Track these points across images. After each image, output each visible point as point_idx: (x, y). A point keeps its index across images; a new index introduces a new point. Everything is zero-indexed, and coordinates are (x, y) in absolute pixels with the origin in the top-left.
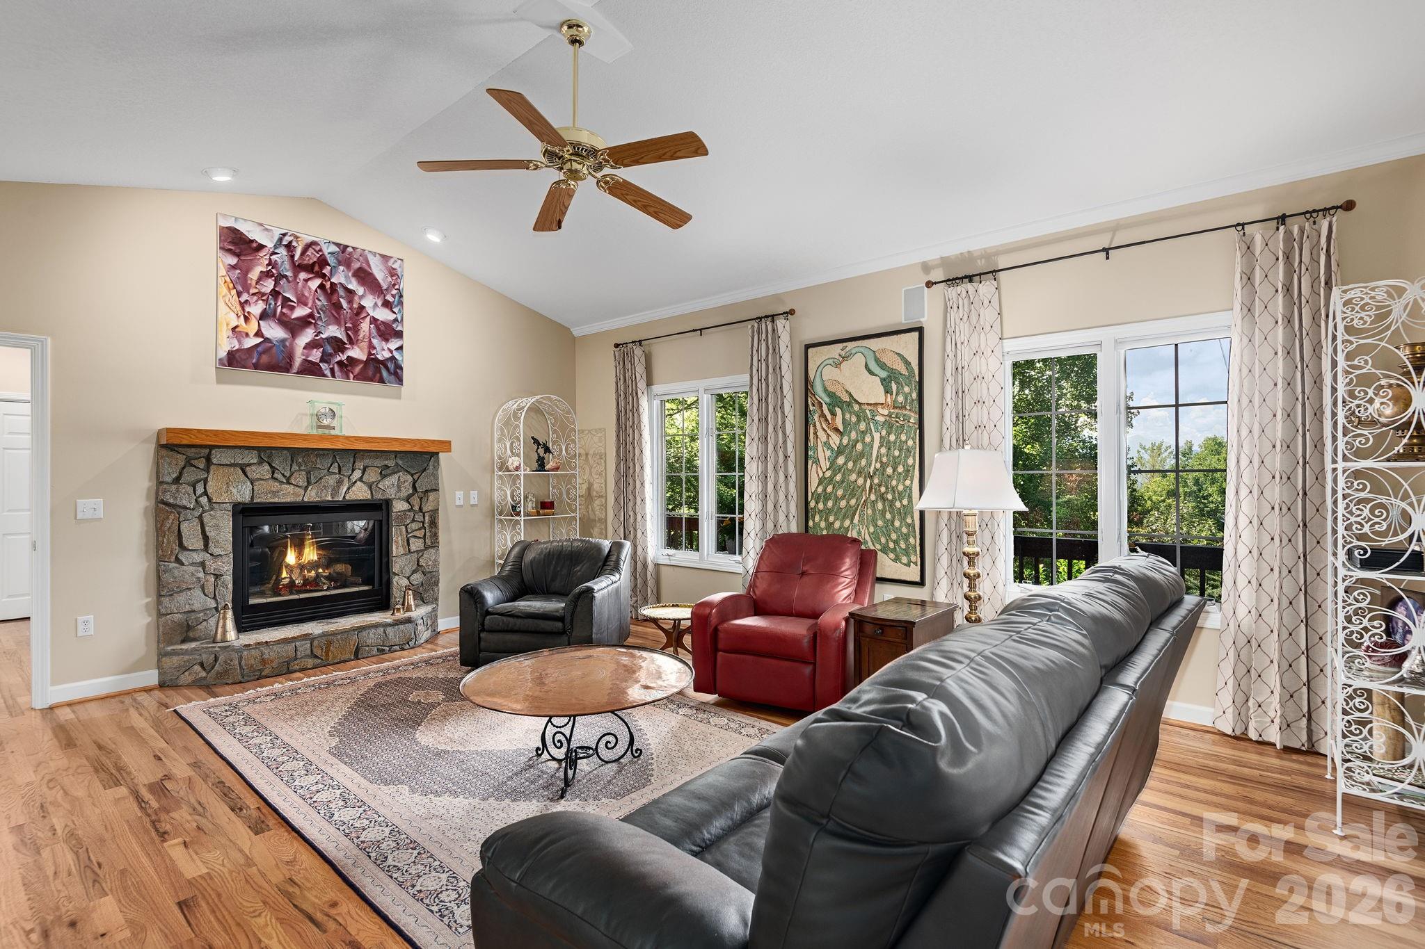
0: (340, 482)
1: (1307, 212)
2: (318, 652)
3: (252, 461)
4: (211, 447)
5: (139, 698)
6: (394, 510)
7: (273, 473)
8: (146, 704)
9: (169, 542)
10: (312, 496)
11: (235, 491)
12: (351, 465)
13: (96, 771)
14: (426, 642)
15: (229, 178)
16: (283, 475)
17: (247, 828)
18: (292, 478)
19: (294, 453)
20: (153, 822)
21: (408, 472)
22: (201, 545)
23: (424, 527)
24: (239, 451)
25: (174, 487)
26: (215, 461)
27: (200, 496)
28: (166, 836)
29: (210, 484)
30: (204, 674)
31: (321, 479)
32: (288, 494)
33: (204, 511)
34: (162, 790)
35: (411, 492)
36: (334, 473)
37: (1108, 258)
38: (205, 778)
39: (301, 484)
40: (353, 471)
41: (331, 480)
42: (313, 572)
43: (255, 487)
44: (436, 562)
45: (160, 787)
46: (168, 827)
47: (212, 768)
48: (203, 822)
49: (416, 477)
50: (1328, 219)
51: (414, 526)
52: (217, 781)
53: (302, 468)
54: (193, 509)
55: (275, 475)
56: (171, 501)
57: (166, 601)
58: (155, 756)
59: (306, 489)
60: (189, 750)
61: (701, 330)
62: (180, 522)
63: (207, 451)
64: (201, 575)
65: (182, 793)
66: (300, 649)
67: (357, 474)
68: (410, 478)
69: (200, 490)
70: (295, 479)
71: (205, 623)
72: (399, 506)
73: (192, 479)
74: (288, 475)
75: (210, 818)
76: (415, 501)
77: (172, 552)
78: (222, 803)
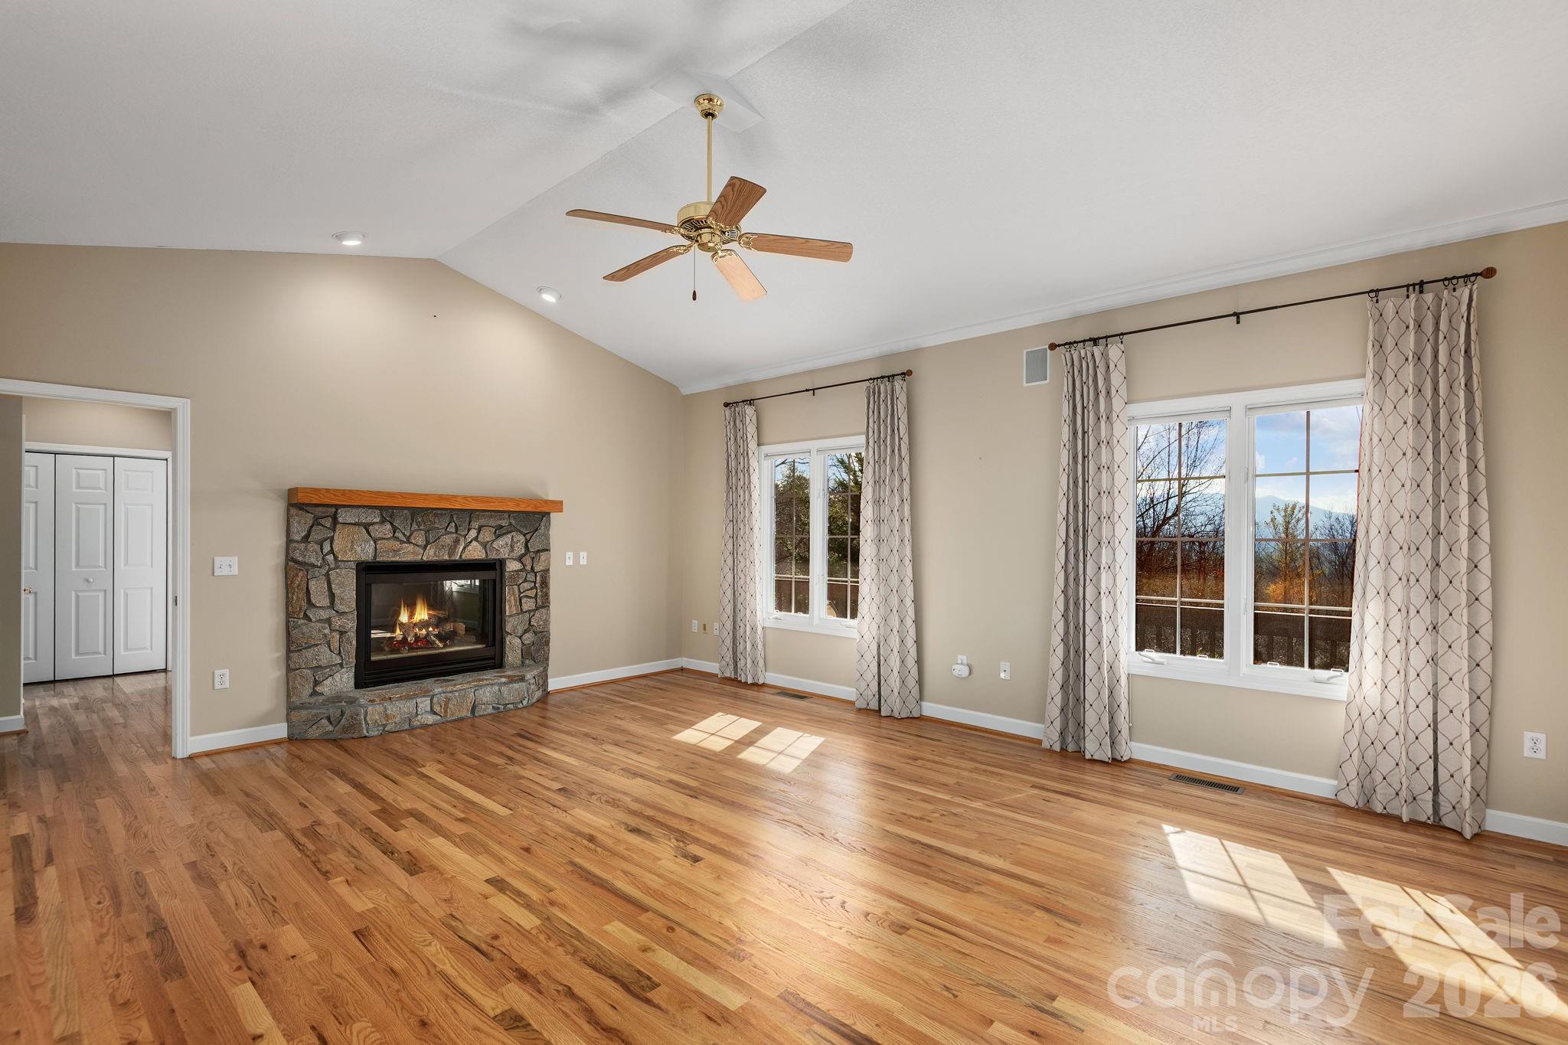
0: (457, 542)
1: (1446, 279)
2: (437, 708)
3: (375, 520)
4: (337, 507)
5: (271, 750)
6: (508, 570)
7: (394, 533)
8: (279, 755)
9: (298, 598)
10: (430, 555)
11: (359, 549)
12: (467, 524)
13: (249, 816)
14: (538, 701)
15: (359, 243)
16: (404, 534)
17: (402, 870)
18: (412, 537)
19: (415, 512)
20: (314, 863)
21: (521, 532)
22: (326, 602)
23: (536, 588)
24: (363, 510)
25: (302, 546)
26: (340, 520)
27: (327, 554)
28: (328, 875)
29: (335, 542)
30: (331, 728)
31: (439, 538)
32: (409, 554)
33: (330, 569)
34: (315, 835)
35: (523, 551)
36: (451, 533)
37: (1238, 322)
38: (353, 824)
39: (420, 543)
40: (469, 530)
41: (448, 540)
42: (424, 630)
43: (378, 546)
44: (547, 622)
45: (312, 832)
46: (329, 867)
47: (357, 815)
48: (360, 863)
49: (528, 537)
50: (1469, 286)
51: (526, 585)
52: (364, 827)
53: (422, 528)
54: (320, 567)
55: (397, 534)
56: (300, 559)
57: (295, 656)
58: (300, 804)
59: (425, 548)
60: (331, 799)
61: (813, 390)
62: (308, 580)
63: (334, 510)
64: (327, 631)
65: (334, 837)
66: (421, 706)
67: (473, 533)
68: (522, 539)
69: (327, 548)
70: (415, 538)
71: (330, 679)
72: (512, 566)
73: (320, 537)
74: (408, 534)
75: (365, 859)
76: (527, 560)
77: (300, 609)
78: (372, 846)
